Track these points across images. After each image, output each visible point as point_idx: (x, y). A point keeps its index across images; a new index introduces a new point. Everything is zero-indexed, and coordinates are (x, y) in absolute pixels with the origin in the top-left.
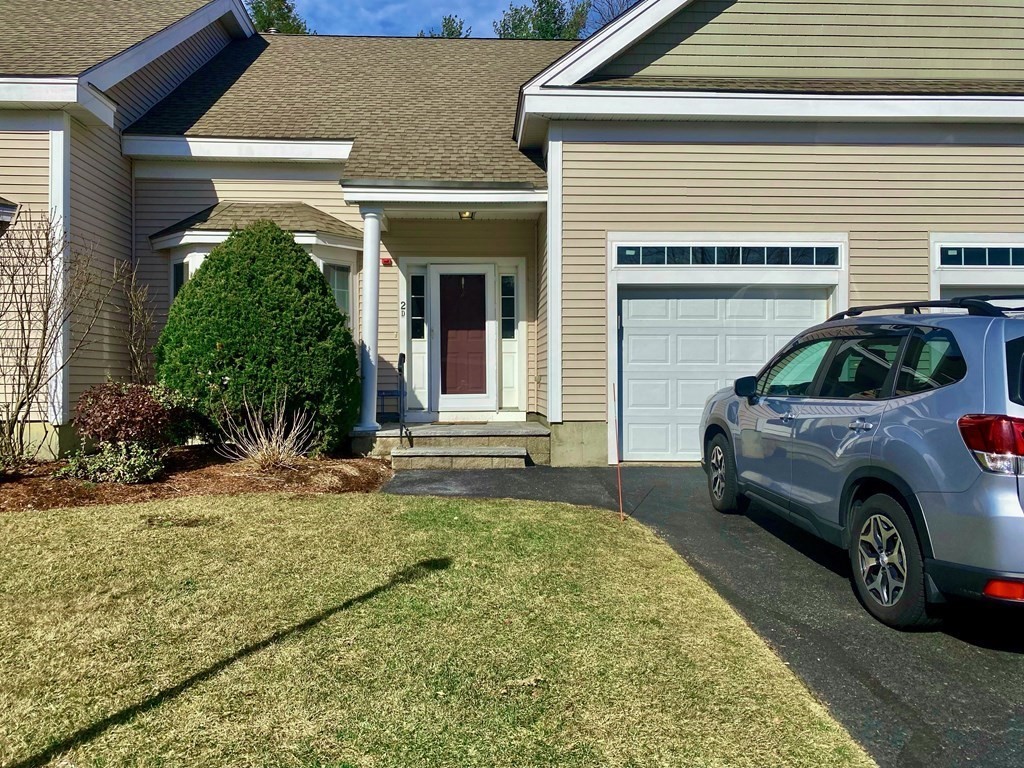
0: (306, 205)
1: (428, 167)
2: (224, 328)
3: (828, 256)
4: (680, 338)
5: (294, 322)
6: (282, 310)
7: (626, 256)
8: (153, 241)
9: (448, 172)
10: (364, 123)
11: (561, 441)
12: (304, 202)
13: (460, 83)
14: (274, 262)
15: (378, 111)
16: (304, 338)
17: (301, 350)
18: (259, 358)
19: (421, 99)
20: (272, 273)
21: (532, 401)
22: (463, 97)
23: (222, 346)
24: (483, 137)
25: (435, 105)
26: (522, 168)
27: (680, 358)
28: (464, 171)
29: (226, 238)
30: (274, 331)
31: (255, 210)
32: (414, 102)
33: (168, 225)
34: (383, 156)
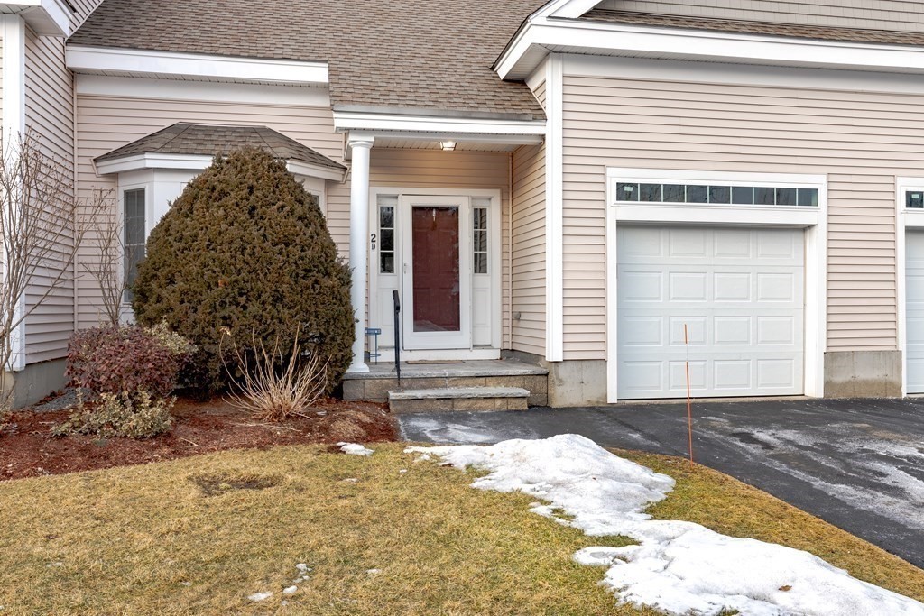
0: (270, 130)
1: (417, 94)
2: (227, 263)
3: (808, 197)
4: (672, 275)
5: (302, 258)
6: (287, 245)
7: (626, 193)
8: (98, 164)
9: (440, 100)
10: (329, 45)
11: (561, 381)
12: (268, 126)
13: (412, 8)
14: (274, 192)
15: (340, 33)
16: (311, 274)
17: (307, 288)
18: (264, 297)
19: (378, 22)
20: (273, 204)
21: (506, 338)
22: (421, 23)
23: (225, 284)
24: (460, 66)
25: (396, 29)
26: (513, 99)
27: (672, 296)
28: (455, 100)
29: (210, 164)
30: (281, 268)
31: (217, 134)
32: (372, 24)
33: (115, 146)
34: (365, 80)
